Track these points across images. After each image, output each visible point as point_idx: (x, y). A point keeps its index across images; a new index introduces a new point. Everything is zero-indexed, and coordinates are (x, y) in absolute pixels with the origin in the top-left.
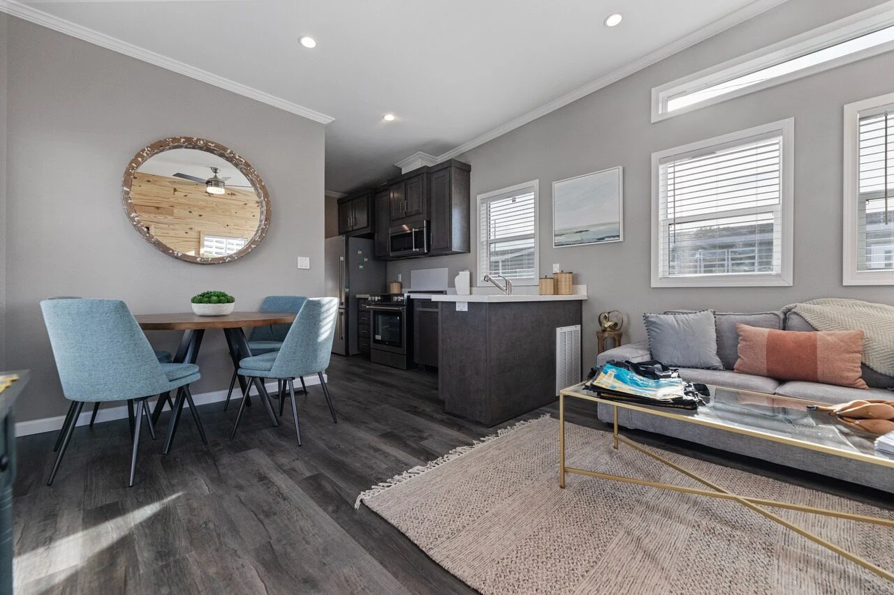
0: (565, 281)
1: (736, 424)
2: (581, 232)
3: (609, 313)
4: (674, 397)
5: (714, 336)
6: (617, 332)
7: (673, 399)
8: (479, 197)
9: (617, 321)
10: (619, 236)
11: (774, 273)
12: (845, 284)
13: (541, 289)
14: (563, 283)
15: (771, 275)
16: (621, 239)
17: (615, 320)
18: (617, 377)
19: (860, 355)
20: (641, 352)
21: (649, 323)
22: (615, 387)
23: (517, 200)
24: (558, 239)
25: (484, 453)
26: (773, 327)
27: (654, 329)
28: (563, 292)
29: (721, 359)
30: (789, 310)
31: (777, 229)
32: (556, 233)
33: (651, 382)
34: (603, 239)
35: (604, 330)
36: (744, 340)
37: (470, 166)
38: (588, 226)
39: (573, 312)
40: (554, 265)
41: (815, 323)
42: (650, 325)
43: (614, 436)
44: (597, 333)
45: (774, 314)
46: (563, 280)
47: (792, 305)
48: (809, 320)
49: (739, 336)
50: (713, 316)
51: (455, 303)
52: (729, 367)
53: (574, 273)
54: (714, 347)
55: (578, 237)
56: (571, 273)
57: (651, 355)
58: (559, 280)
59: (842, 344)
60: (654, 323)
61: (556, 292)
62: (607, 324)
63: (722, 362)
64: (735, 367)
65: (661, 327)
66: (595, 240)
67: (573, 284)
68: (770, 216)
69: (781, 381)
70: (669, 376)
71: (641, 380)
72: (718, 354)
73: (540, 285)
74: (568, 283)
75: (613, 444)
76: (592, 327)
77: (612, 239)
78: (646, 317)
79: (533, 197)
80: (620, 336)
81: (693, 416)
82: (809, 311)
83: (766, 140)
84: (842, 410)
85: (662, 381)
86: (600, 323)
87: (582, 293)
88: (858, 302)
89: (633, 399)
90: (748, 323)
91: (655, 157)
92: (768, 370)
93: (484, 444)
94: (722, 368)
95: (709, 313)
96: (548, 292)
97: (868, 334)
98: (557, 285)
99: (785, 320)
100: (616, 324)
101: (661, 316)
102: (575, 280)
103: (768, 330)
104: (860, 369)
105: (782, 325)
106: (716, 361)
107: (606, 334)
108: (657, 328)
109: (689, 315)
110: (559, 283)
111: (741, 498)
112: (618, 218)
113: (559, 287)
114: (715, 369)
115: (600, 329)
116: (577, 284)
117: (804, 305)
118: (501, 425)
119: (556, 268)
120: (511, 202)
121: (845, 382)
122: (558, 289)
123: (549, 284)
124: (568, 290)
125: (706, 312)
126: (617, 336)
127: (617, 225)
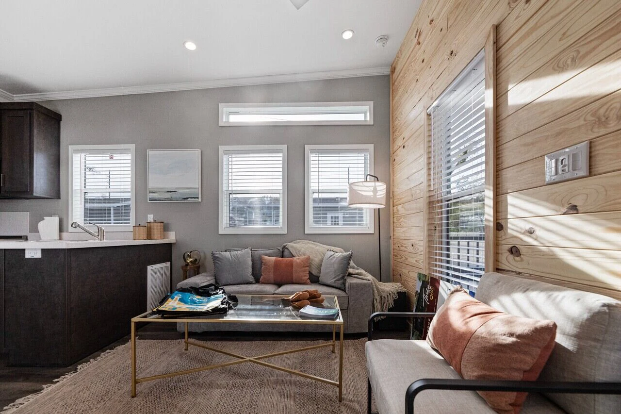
0: (157, 230)
1: (244, 317)
2: (170, 192)
3: (191, 252)
4: (212, 308)
5: (250, 263)
6: (196, 266)
7: (212, 309)
8: (71, 148)
9: (197, 258)
10: (198, 198)
11: (280, 227)
12: (306, 233)
13: (135, 235)
14: (155, 230)
15: (278, 228)
16: (200, 200)
17: (196, 257)
18: (181, 300)
19: (308, 268)
20: (208, 278)
21: (215, 258)
22: (176, 308)
23: (114, 158)
24: (152, 195)
25: (53, 394)
26: (277, 256)
27: (217, 262)
28: (155, 236)
29: (254, 277)
30: (285, 246)
31: (281, 202)
32: (150, 190)
33: (205, 299)
34: (187, 199)
35: (187, 265)
36: (264, 265)
37: (61, 116)
38: (176, 188)
39: (164, 253)
40: (149, 216)
41: (294, 253)
42: (215, 259)
43: (185, 342)
44: (182, 267)
45: (278, 249)
46: (155, 227)
47: (285, 244)
48: (291, 251)
49: (262, 262)
50: (250, 251)
51: (24, 250)
52: (257, 281)
53: (165, 222)
54: (250, 270)
55: (168, 195)
56: (163, 222)
57: (215, 279)
58: (152, 228)
59: (302, 263)
60: (218, 257)
61: (149, 237)
62: (189, 260)
63: (254, 278)
64: (260, 280)
65: (221, 260)
66: (181, 199)
67: (164, 231)
68: (278, 195)
69: (279, 285)
70: (217, 294)
71: (198, 299)
72: (253, 274)
73: (134, 232)
74: (159, 230)
75: (185, 348)
76: (179, 263)
77: (193, 199)
78: (213, 254)
79: (130, 158)
80: (198, 268)
81: (223, 318)
82: (292, 247)
83: (278, 154)
84: (293, 298)
85: (212, 297)
86: (185, 259)
87: (172, 237)
88: (310, 242)
89: (187, 314)
90: (267, 255)
91: (222, 148)
92: (274, 280)
93: (58, 384)
94: (254, 282)
95: (248, 250)
96: (142, 238)
97: (311, 256)
98: (150, 231)
99: (283, 252)
100: (196, 260)
101: (222, 253)
102: (166, 228)
103: (274, 258)
104: (308, 275)
105: (281, 255)
106: (251, 279)
107: (188, 268)
108: (219, 261)
109: (238, 251)
110: (152, 230)
111: (252, 359)
112: (197, 184)
113: (152, 233)
114: (250, 283)
115: (184, 264)
116: (168, 231)
117: (291, 244)
118: (84, 360)
119: (151, 218)
120: (108, 158)
121: (303, 282)
122: (150, 235)
123: (143, 231)
124: (159, 236)
125: (247, 249)
126: (196, 268)
127: (196, 190)
